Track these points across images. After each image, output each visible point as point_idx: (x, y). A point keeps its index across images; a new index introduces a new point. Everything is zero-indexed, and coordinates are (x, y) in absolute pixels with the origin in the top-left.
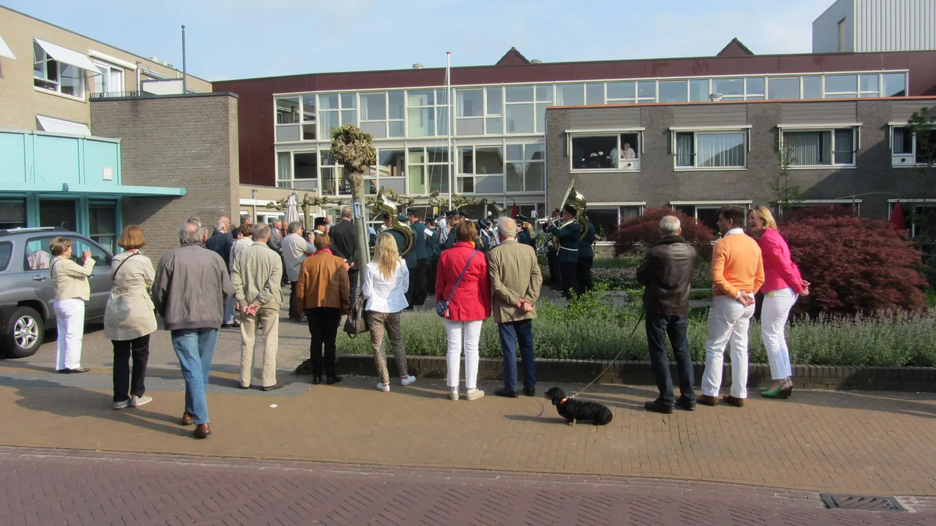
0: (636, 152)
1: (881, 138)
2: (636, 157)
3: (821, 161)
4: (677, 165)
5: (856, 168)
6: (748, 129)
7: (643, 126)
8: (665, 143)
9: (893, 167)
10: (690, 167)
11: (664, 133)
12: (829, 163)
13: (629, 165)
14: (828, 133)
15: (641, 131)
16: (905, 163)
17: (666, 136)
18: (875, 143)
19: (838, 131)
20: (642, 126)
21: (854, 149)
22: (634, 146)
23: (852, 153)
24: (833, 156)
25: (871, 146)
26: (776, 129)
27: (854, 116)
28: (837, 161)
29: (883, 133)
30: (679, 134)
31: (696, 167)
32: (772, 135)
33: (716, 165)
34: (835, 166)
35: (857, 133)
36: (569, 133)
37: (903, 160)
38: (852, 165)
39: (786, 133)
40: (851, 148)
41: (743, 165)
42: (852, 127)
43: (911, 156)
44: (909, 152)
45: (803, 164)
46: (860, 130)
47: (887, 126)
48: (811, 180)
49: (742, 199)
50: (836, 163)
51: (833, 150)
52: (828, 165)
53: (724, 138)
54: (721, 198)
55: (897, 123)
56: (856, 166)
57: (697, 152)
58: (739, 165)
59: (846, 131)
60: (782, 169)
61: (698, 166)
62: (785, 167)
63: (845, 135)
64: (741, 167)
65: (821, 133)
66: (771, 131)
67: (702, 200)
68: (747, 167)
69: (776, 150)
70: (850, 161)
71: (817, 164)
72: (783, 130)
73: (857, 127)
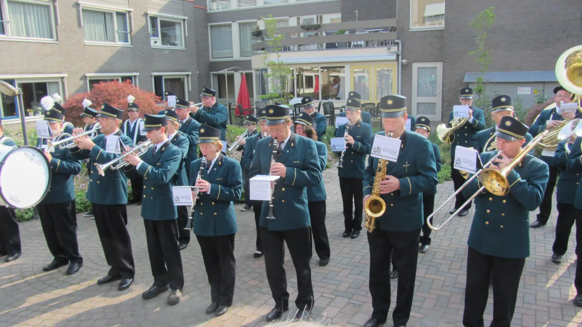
1: (144, 23)
3: (107, 39)
5: (132, 46)
6: (54, 1)
9: (152, 47)
10: (3, 36)
12: (114, 40)
14: (111, 14)
16: (157, 44)
18: (140, 27)
19: (118, 14)
21: (129, 31)
23: (126, 34)
24: (117, 35)
25: (139, 29)
26: (78, 5)
27: (128, 3)
28: (120, 40)
29: (144, 19)
31: (9, 36)
32: (74, 10)
34: (120, 44)
35: (130, 17)
37: (156, 42)
38: (128, 44)
39: (83, 10)
40: (126, 29)
41: (52, 37)
42: (126, 11)
43: (159, 39)
44: (158, 36)
45: (96, 40)
46: (132, 14)
47: (146, 14)
48: (106, 56)
49: (58, 73)
50: (119, 41)
51: (117, 30)
52: (114, 43)
53: (31, 8)
54: (40, 71)
55: (152, 12)
56: (132, 45)
57: (9, 20)
58: (48, 38)
59: (121, 15)
60: (86, 44)
61: (12, 35)
62: (87, 42)
63: (121, 18)
64: (51, 39)
65: (105, 14)
66: (73, 6)
67: (21, 74)
68: (57, 40)
69: (80, 26)
70: (126, 41)
71: (105, 41)
72: (82, 6)
73: (129, 12)
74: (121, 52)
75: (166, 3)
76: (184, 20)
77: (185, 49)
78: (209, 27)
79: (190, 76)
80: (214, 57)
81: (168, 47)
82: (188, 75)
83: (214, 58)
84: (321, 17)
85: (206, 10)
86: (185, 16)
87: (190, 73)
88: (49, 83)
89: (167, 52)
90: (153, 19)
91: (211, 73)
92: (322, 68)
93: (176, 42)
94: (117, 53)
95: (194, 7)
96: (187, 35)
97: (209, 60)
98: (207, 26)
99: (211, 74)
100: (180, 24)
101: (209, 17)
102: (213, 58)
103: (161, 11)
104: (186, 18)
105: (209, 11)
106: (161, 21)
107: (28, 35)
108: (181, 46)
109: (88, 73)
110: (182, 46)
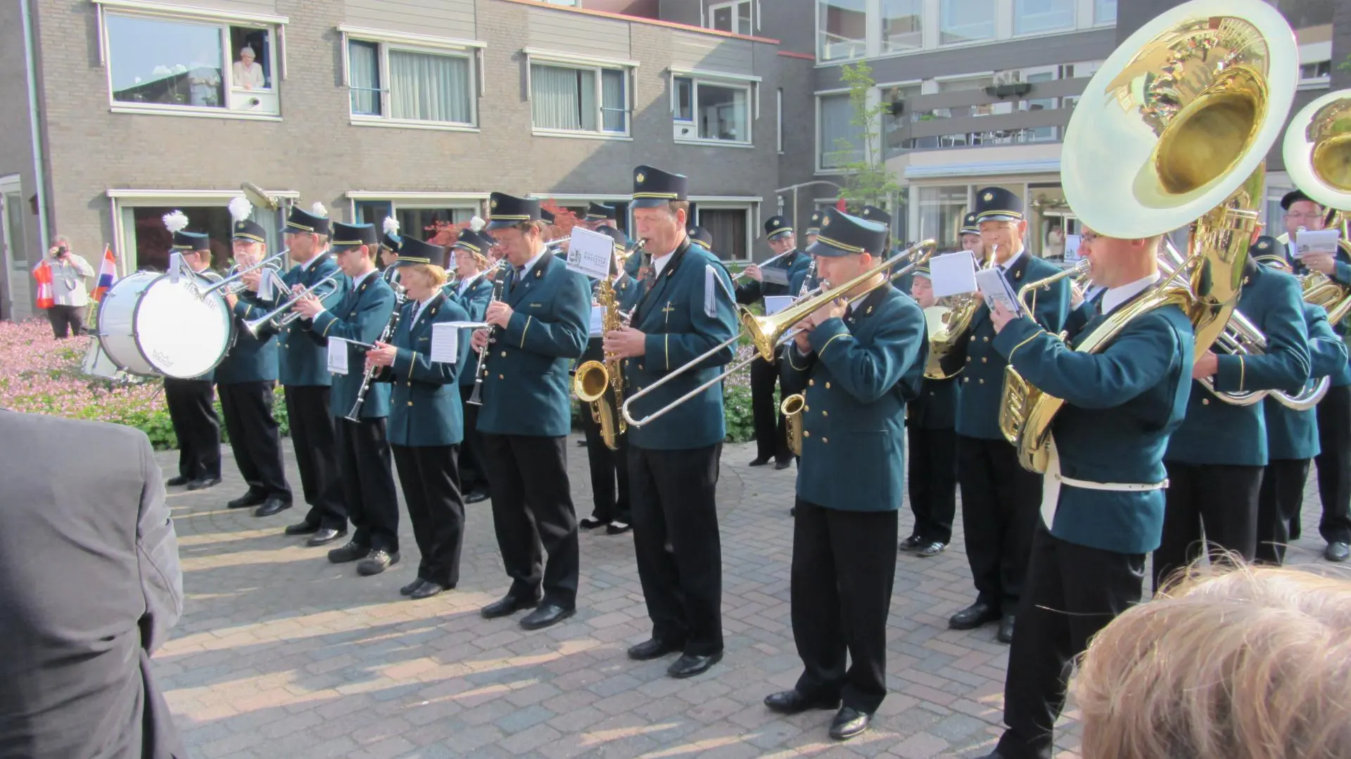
0: (266, 72)
1: (661, 91)
2: (267, 85)
3: (580, 124)
4: (354, 113)
5: (632, 139)
6: (477, 50)
7: (282, 14)
8: (329, 61)
9: (676, 142)
10: (377, 118)
11: (326, 37)
12: (595, 128)
13: (255, 102)
14: (592, 73)
15: (278, 26)
16: (687, 136)
17: (330, 44)
18: (653, 98)
19: (607, 72)
20: (279, 12)
21: (627, 107)
22: (261, 57)
23: (622, 114)
24: (600, 115)
25: (648, 103)
26: (523, 55)
27: (628, 50)
28: (605, 127)
29: (662, 82)
30: (354, 42)
31: (388, 119)
32: (516, 66)
33: (421, 118)
34: (605, 134)
35: (631, 79)
36: (102, 5)
37: (685, 131)
38: (625, 135)
39: (533, 66)
40: (621, 104)
41: (468, 120)
42: (625, 66)
43: (694, 126)
44: (691, 119)
45: (557, 127)
46: (636, 73)
47: (668, 72)
48: (574, 159)
49: (474, 190)
50: (604, 129)
51: (601, 105)
52: (594, 133)
53: (433, 63)
54: (439, 187)
55: (679, 69)
56: (631, 136)
57: (389, 87)
58: (461, 121)
59: (613, 74)
60: (534, 134)
61: (393, 116)
62: (537, 130)
63: (612, 81)
64: (467, 125)
65: (579, 73)
66: (514, 59)
67: (404, 191)
68: (478, 127)
69: (524, 97)
70: (621, 128)
71: (577, 129)
72: (531, 59)
73: (631, 68)
74: (607, 152)
75: (714, 48)
76: (753, 84)
77: (753, 147)
78: (817, 100)
79: (759, 205)
80: (824, 165)
81: (715, 141)
82: (755, 204)
83: (826, 168)
84: (1070, 70)
85: (813, 61)
86: (755, 74)
87: (759, 199)
88: (457, 210)
89: (708, 152)
90: (684, 83)
91: (816, 200)
92: (1031, 186)
93: (733, 132)
94: (599, 152)
95: (780, 55)
96: (757, 116)
97: (814, 171)
98: (812, 98)
99: (815, 203)
100: (744, 92)
101: (819, 77)
102: (822, 168)
103: (703, 64)
104: (758, 79)
105: (819, 64)
106: (700, 87)
107: (424, 116)
108: (743, 138)
109: (535, 192)
110: (746, 139)
